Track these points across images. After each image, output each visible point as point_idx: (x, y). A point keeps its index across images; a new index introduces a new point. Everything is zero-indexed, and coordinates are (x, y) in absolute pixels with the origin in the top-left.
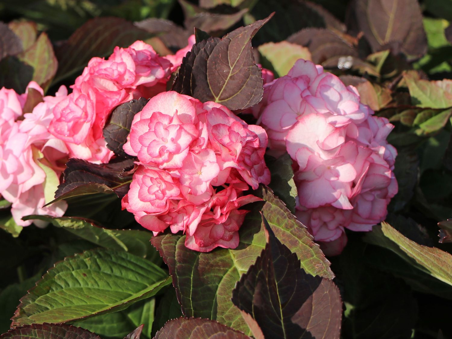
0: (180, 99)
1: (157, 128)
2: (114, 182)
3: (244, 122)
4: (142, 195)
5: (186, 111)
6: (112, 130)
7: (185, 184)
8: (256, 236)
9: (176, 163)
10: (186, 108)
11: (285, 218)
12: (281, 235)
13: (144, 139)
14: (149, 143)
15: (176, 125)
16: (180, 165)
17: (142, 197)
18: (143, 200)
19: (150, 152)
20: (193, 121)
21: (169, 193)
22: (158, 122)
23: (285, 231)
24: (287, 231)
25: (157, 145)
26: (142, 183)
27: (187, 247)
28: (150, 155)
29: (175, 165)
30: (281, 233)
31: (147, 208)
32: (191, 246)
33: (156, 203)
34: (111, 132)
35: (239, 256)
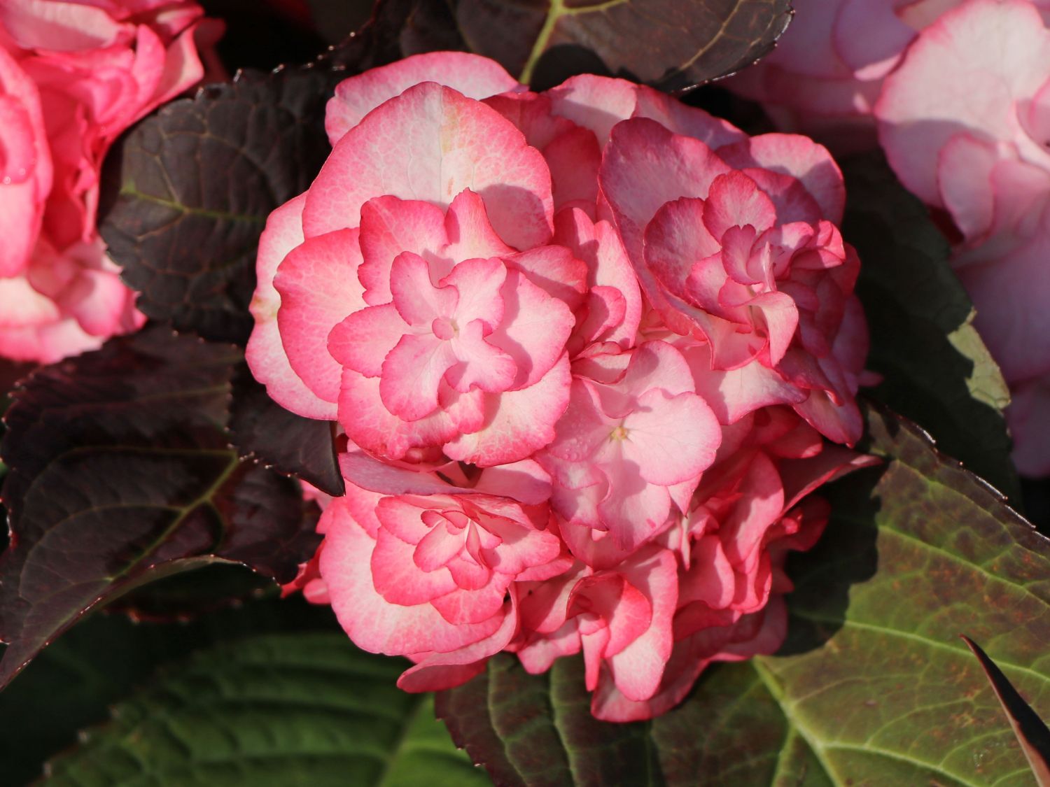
0: (463, 115)
1: (405, 288)
2: (204, 451)
3: (728, 126)
4: (390, 576)
5: (503, 173)
6: (144, 230)
7: (579, 514)
8: (858, 594)
9: (522, 428)
10: (500, 159)
11: (1003, 540)
12: (986, 598)
13: (353, 338)
14: (382, 360)
15: (484, 261)
16: (541, 435)
17: (392, 583)
18: (398, 596)
19: (394, 400)
20: (549, 218)
21: (509, 554)
22: (398, 253)
23: (1004, 581)
24: (1010, 584)
25: (416, 356)
26: (380, 525)
27: (602, 716)
28: (398, 411)
29: (517, 440)
30: (984, 589)
31: (428, 634)
32: (617, 708)
33: (461, 602)
34: (140, 238)
35: (803, 685)
